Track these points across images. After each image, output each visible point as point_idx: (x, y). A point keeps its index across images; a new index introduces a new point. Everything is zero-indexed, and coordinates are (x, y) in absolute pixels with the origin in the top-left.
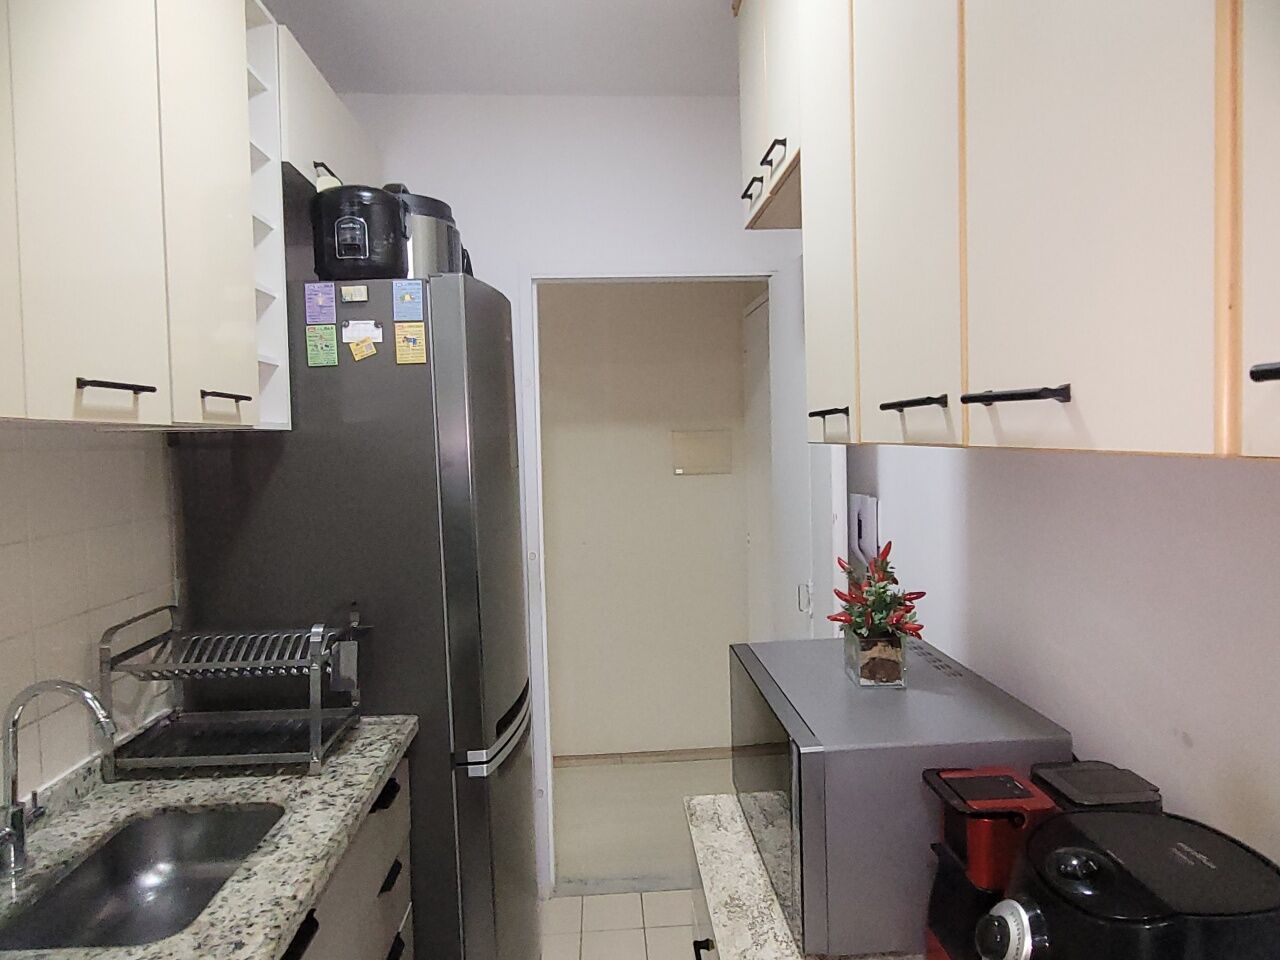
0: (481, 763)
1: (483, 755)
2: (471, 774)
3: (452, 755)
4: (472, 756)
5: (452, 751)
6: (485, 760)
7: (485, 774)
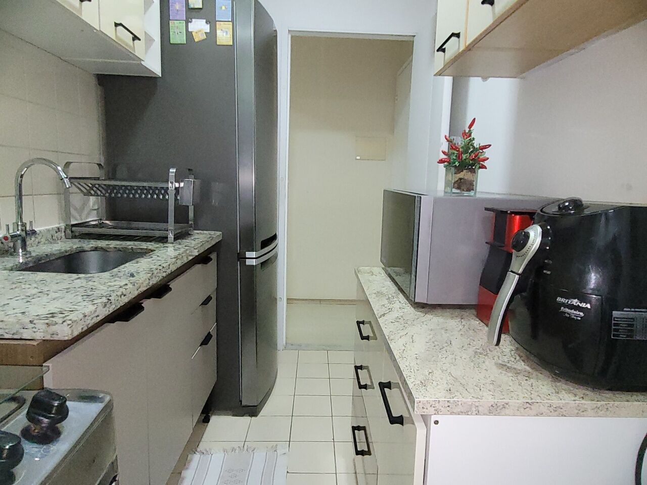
0: (252, 258)
1: (253, 254)
2: (247, 264)
3: (238, 253)
4: (248, 254)
5: (238, 252)
6: (254, 257)
7: (254, 264)
